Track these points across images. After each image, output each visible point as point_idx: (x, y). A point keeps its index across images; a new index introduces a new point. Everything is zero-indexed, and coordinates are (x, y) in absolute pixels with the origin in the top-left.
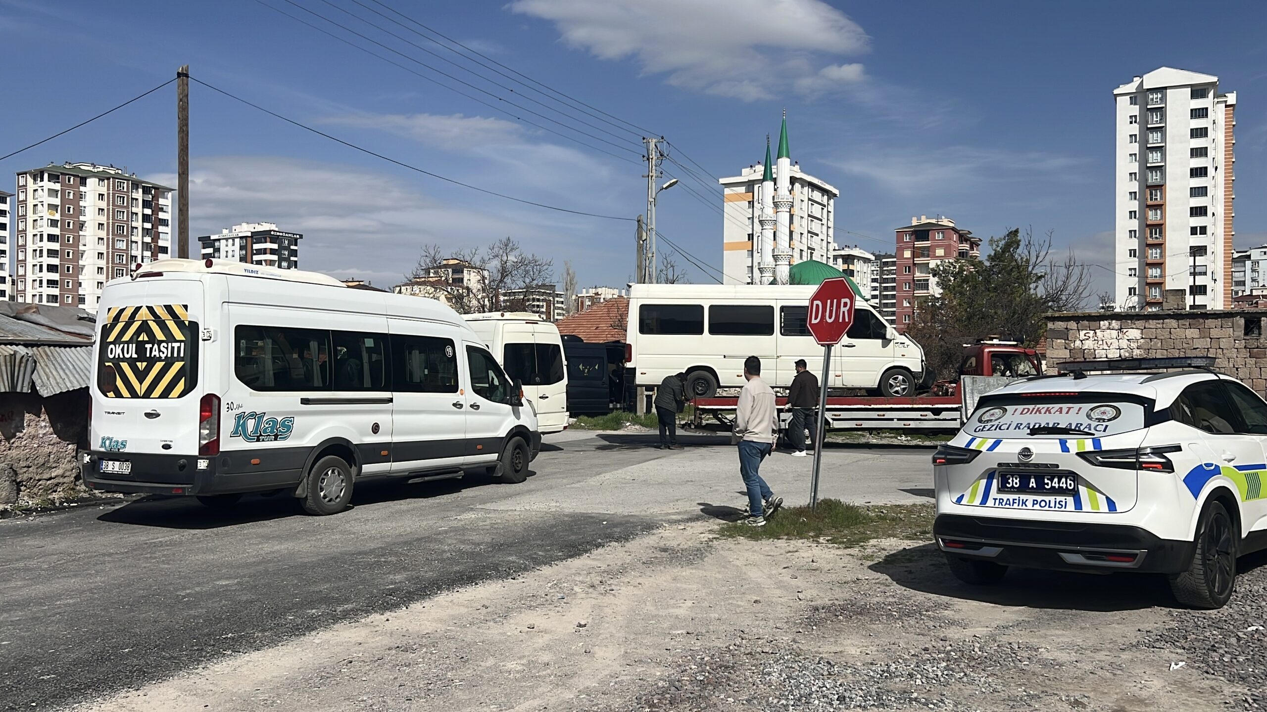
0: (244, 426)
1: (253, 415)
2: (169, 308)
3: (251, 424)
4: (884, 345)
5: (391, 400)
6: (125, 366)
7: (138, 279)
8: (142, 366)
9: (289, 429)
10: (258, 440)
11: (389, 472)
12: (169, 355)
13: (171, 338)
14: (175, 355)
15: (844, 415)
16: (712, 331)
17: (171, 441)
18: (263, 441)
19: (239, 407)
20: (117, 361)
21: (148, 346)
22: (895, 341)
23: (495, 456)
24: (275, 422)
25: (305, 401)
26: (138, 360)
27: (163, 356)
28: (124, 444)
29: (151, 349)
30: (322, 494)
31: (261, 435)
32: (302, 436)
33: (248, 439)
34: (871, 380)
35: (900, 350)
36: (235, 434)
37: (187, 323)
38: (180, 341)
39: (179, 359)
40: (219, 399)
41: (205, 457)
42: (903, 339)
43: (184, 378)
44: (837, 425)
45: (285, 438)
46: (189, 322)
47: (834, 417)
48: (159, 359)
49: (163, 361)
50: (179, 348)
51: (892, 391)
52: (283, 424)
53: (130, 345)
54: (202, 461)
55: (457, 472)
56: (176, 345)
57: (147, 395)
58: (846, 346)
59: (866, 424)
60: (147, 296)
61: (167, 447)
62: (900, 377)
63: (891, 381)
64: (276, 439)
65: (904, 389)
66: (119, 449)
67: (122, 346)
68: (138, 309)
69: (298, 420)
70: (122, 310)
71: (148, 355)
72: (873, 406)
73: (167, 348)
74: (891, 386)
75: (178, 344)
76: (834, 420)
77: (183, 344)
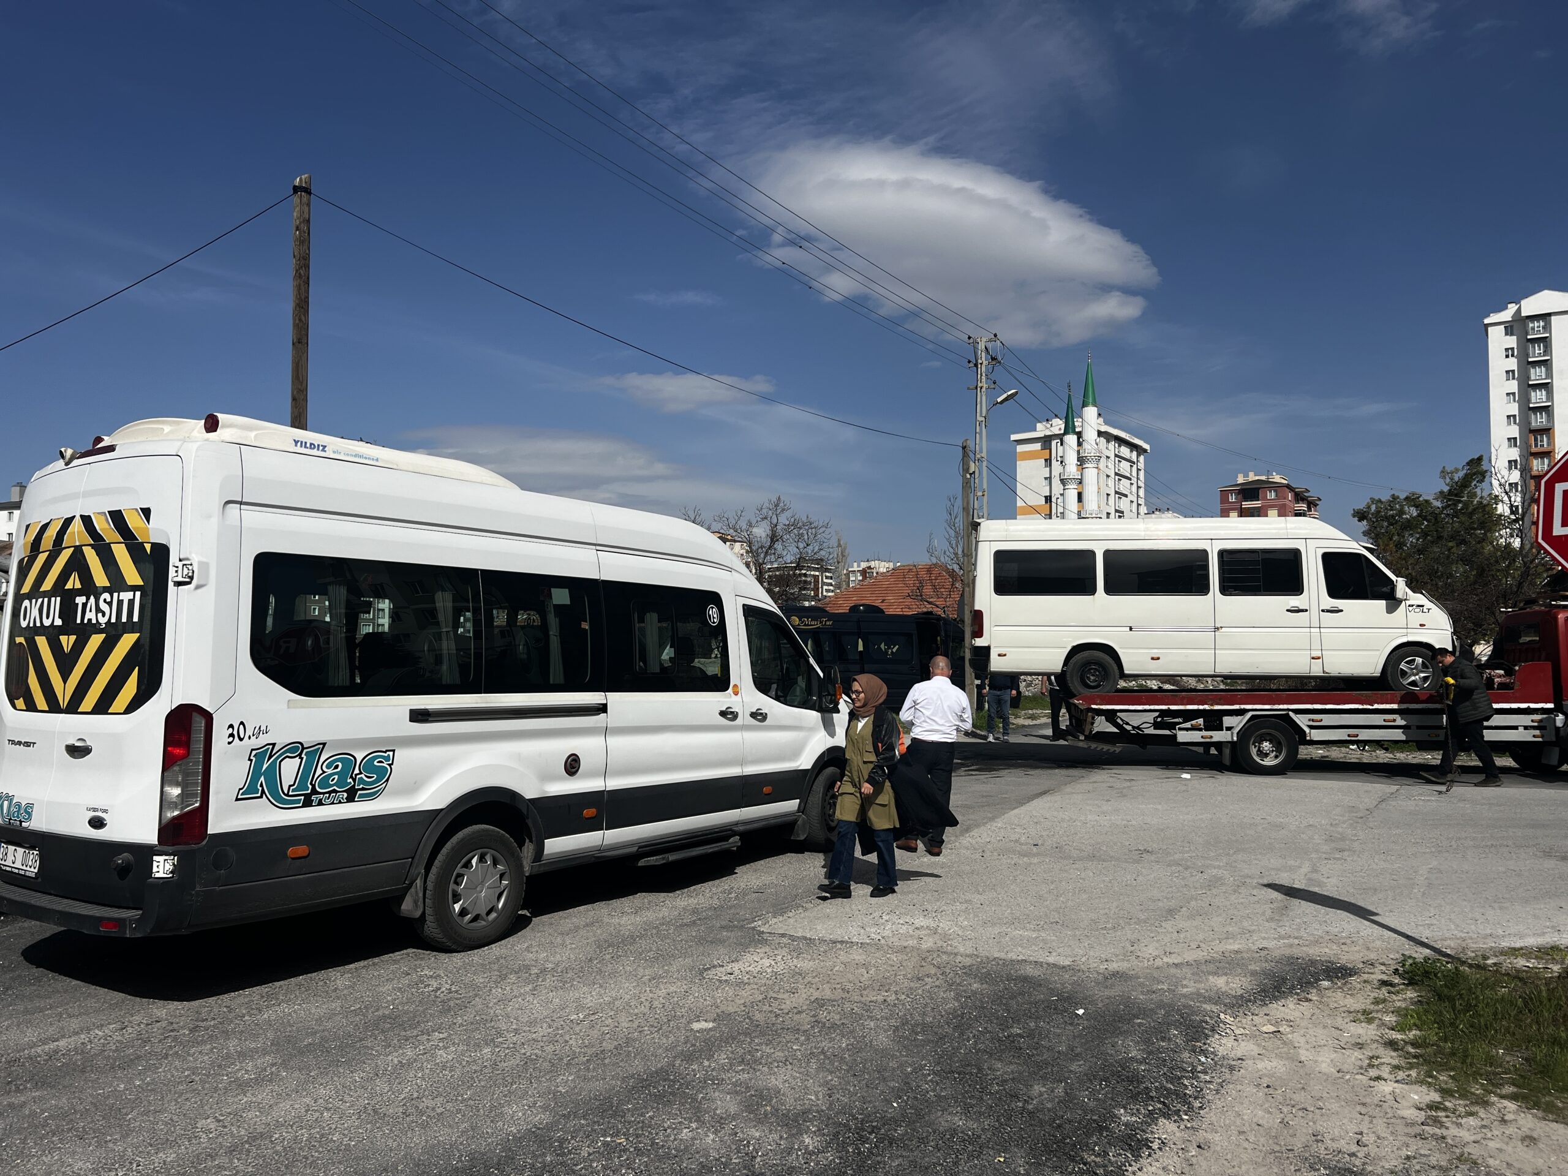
0: (273, 775)
1: (295, 749)
2: (117, 517)
3: (290, 769)
4: (1391, 609)
5: (603, 709)
6: (42, 642)
7: (76, 462)
8: (67, 642)
9: (384, 775)
10: (308, 803)
11: (600, 849)
12: (113, 620)
13: (117, 583)
14: (124, 619)
15: (1327, 720)
16: (1110, 590)
17: (105, 811)
18: (320, 803)
19: (259, 732)
20: (33, 631)
21: (80, 600)
22: (1408, 603)
23: (792, 805)
24: (349, 762)
25: (419, 716)
26: (64, 630)
27: (103, 620)
28: (28, 810)
29: (85, 605)
30: (457, 907)
31: (314, 791)
32: (413, 788)
33: (282, 800)
34: (1371, 664)
35: (1416, 618)
36: (249, 792)
37: (148, 547)
38: (134, 588)
39: (129, 627)
40: (208, 717)
41: (170, 849)
42: (1419, 599)
43: (137, 668)
44: (1316, 735)
45: (372, 796)
46: (154, 545)
47: (1311, 723)
48: (95, 628)
49: (101, 631)
50: (131, 602)
51: (1405, 683)
52: (368, 765)
53: (53, 599)
54: (161, 859)
55: (726, 838)
56: (126, 596)
57: (73, 708)
58: (1328, 611)
59: (1364, 735)
60: (87, 494)
61: (97, 823)
62: (1419, 660)
63: (1403, 666)
64: (351, 799)
65: (1425, 679)
66: (21, 822)
67: (40, 600)
68: (68, 521)
69: (402, 756)
70: (45, 527)
71: (79, 621)
72: (1376, 706)
73: (110, 604)
74: (1404, 674)
75: (130, 595)
76: (1311, 727)
77: (138, 594)
